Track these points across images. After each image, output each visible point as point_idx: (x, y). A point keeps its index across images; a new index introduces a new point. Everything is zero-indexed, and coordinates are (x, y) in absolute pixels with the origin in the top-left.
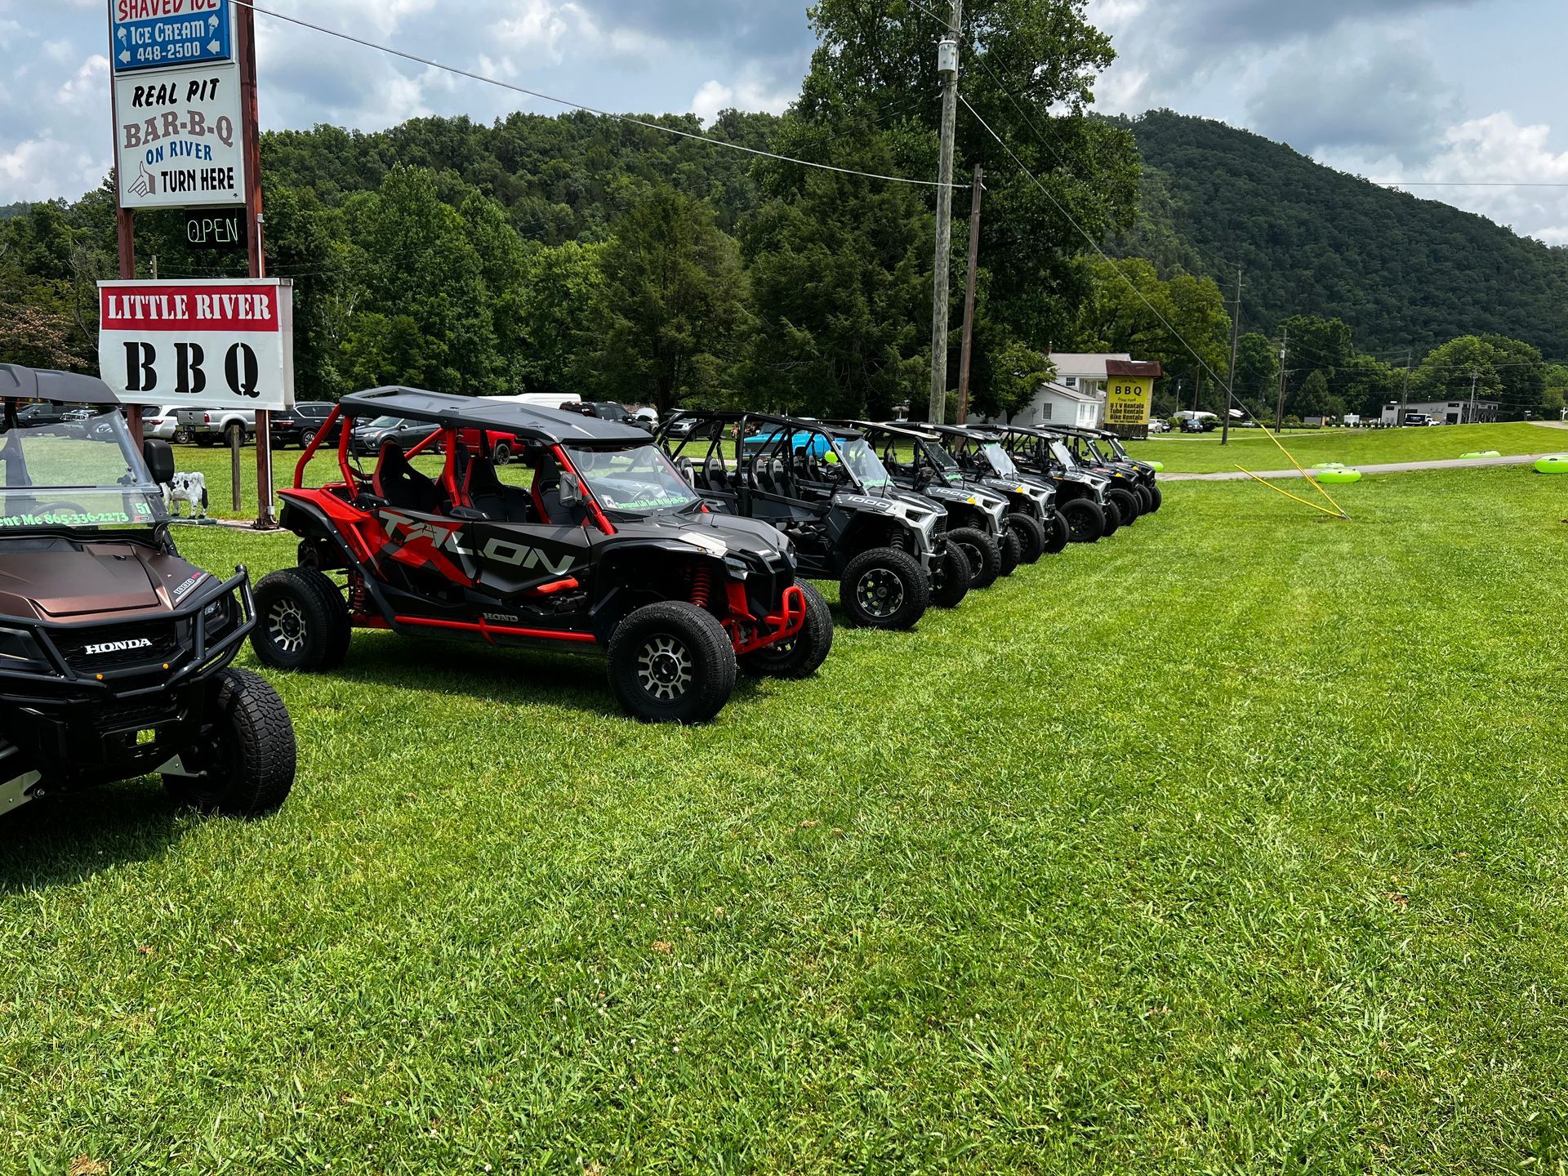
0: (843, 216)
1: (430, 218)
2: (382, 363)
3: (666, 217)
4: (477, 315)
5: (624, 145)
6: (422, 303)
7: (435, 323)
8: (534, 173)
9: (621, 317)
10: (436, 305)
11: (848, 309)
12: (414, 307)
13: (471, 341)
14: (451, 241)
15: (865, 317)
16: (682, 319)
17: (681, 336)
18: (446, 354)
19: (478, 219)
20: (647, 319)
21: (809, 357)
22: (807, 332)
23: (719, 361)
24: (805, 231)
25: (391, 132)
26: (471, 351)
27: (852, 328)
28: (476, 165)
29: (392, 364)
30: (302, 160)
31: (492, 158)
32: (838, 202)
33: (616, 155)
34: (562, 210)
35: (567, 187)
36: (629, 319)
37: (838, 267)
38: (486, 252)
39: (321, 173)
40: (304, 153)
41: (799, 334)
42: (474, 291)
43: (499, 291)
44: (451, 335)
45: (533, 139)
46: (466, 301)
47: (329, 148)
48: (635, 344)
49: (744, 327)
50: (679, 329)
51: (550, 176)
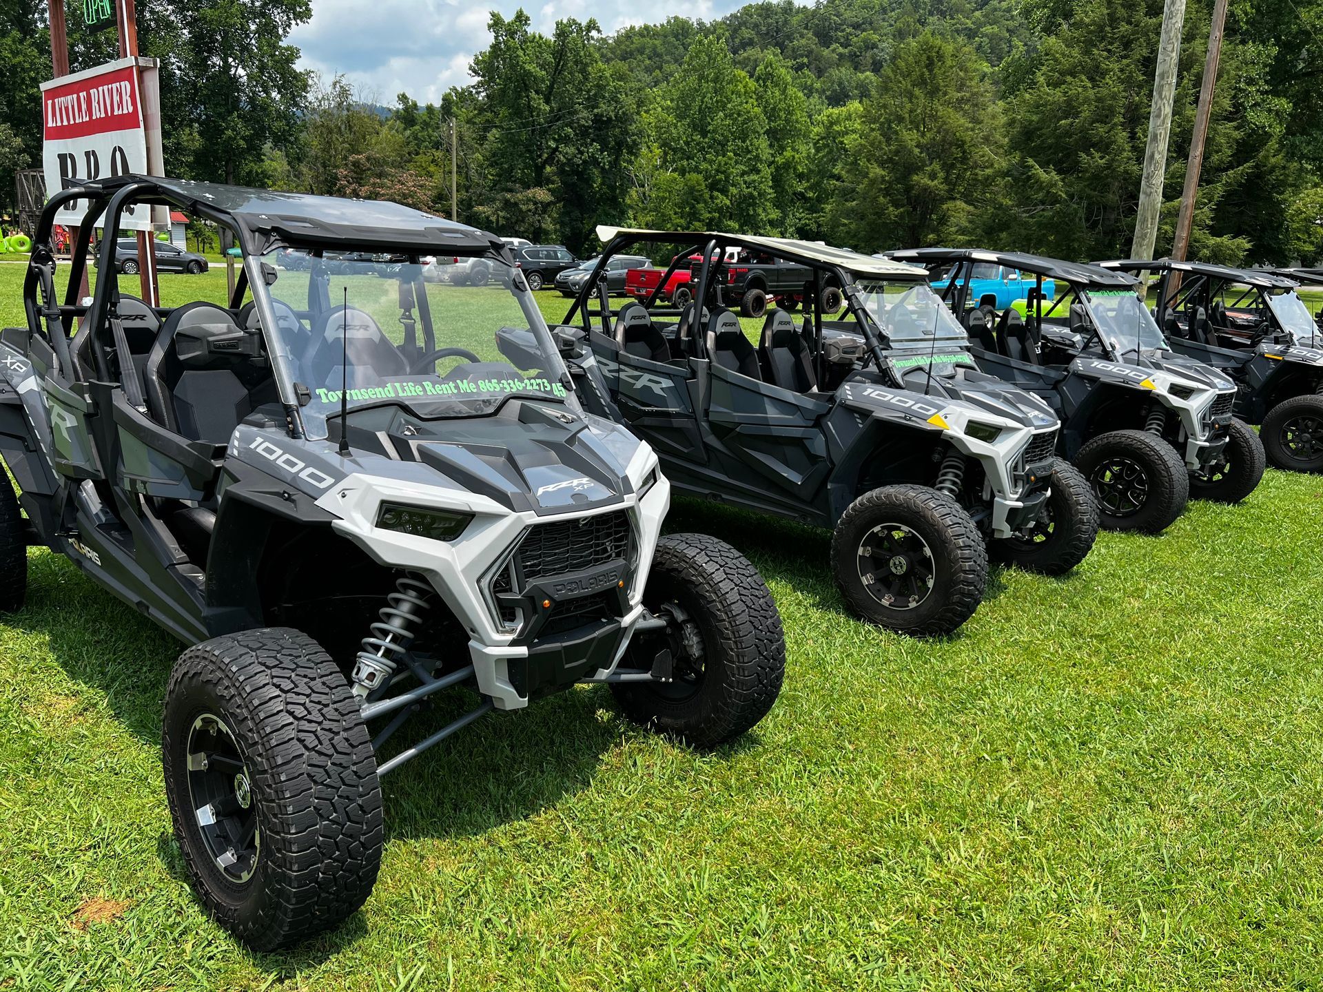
0: (1111, 44)
1: (724, 84)
2: (674, 217)
3: (930, 65)
4: (758, 172)
5: (931, 14)
6: (711, 162)
7: (720, 180)
8: (845, 46)
9: (875, 165)
10: (723, 163)
11: (1104, 146)
12: (704, 166)
13: (751, 194)
14: (742, 103)
15: (1125, 154)
16: (936, 166)
17: (933, 184)
18: (728, 207)
19: (769, 83)
20: (903, 167)
21: (1055, 200)
22: (1053, 173)
23: (971, 208)
24: (1066, 64)
25: (727, 19)
26: (749, 205)
27: (1109, 166)
28: (795, 42)
29: (682, 218)
30: (654, 48)
31: (810, 35)
32: (1108, 29)
33: (923, 24)
34: (867, 78)
35: (873, 57)
36: (884, 169)
37: (1099, 100)
38: (772, 114)
39: (668, 58)
40: (656, 42)
41: (1045, 175)
42: (757, 150)
43: (782, 149)
44: (733, 190)
45: (848, 14)
46: (750, 159)
47: (676, 36)
48: (887, 192)
49: (989, 171)
50: (933, 176)
51: (860, 48)
